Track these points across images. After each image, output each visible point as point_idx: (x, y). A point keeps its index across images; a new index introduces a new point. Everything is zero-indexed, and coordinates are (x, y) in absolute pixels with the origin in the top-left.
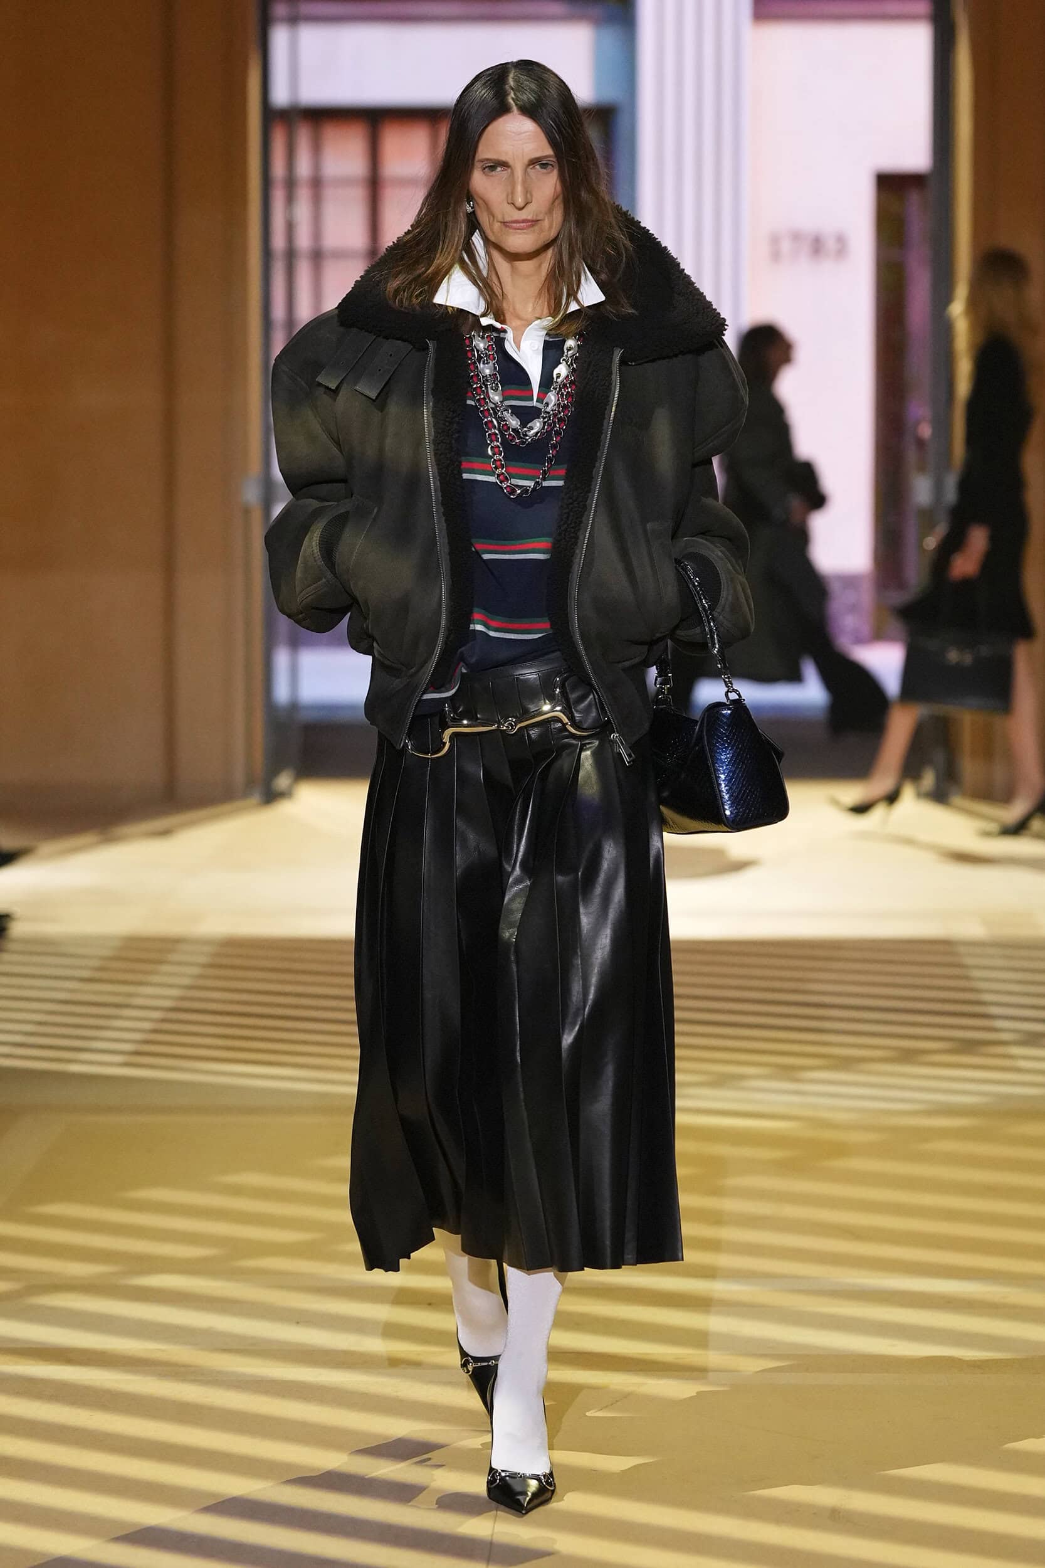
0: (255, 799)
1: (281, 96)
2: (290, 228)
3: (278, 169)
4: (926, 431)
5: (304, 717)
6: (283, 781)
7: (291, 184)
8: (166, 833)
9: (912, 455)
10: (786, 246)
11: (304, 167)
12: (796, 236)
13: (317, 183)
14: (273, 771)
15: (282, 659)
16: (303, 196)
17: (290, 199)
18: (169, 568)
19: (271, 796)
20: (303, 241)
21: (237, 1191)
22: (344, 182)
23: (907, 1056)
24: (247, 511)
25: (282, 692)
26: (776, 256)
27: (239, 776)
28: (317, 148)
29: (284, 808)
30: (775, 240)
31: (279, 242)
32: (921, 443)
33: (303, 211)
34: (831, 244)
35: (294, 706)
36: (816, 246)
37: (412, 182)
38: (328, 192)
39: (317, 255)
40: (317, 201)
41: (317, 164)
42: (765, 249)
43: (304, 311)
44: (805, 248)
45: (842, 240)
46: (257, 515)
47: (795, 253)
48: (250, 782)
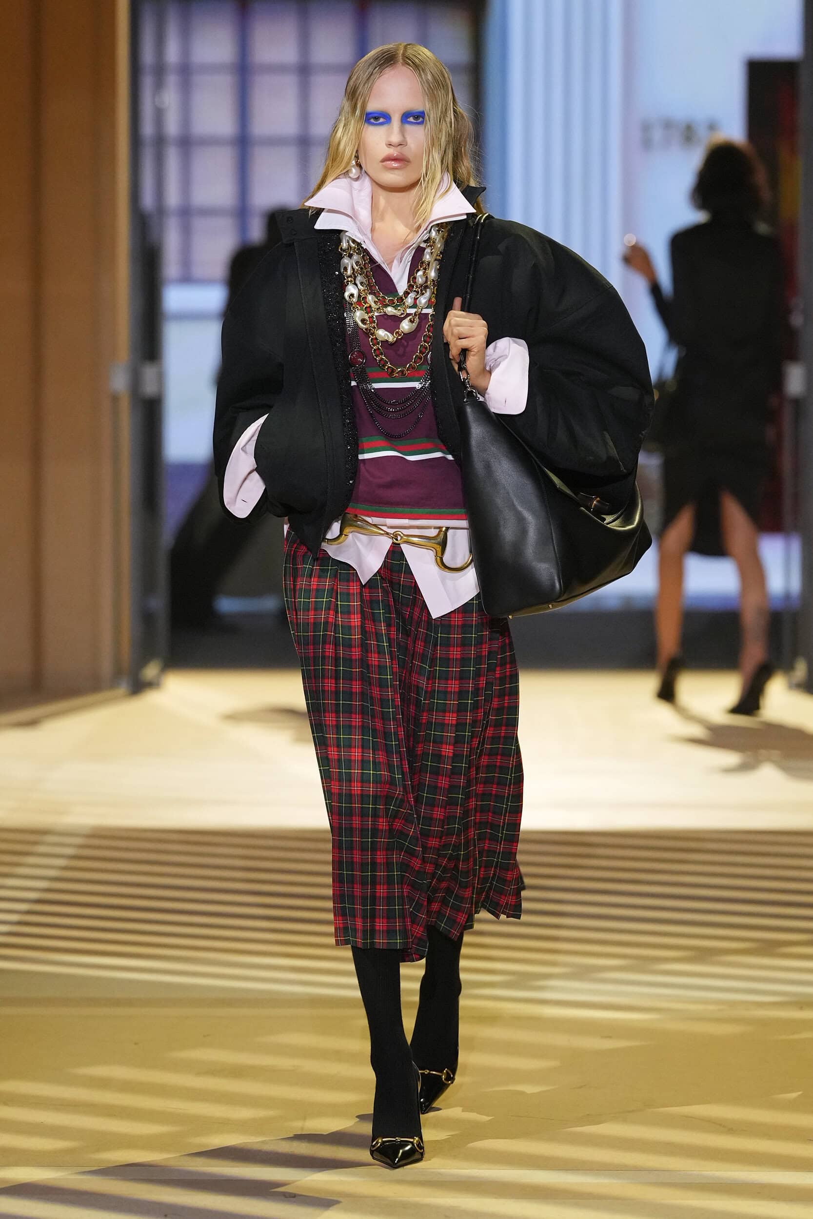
0: (122, 690)
2: (159, 115)
3: (148, 56)
4: (796, 319)
6: (151, 671)
7: (160, 70)
8: (32, 723)
10: (657, 135)
11: (173, 53)
12: (668, 125)
13: (186, 71)
14: (141, 661)
16: (172, 81)
17: (159, 85)
19: (139, 687)
20: (172, 127)
21: (104, 1084)
22: (214, 69)
23: (768, 948)
24: (115, 398)
26: (647, 144)
27: (106, 666)
28: (186, 34)
29: (151, 699)
30: (646, 128)
31: (148, 129)
32: (793, 331)
33: (170, 98)
34: (702, 133)
36: (688, 134)
37: (279, 69)
38: (198, 79)
39: (186, 143)
40: (186, 88)
41: (186, 51)
42: (637, 136)
43: (173, 198)
44: (677, 134)
45: (713, 128)
46: (125, 403)
47: (667, 141)
48: (118, 672)
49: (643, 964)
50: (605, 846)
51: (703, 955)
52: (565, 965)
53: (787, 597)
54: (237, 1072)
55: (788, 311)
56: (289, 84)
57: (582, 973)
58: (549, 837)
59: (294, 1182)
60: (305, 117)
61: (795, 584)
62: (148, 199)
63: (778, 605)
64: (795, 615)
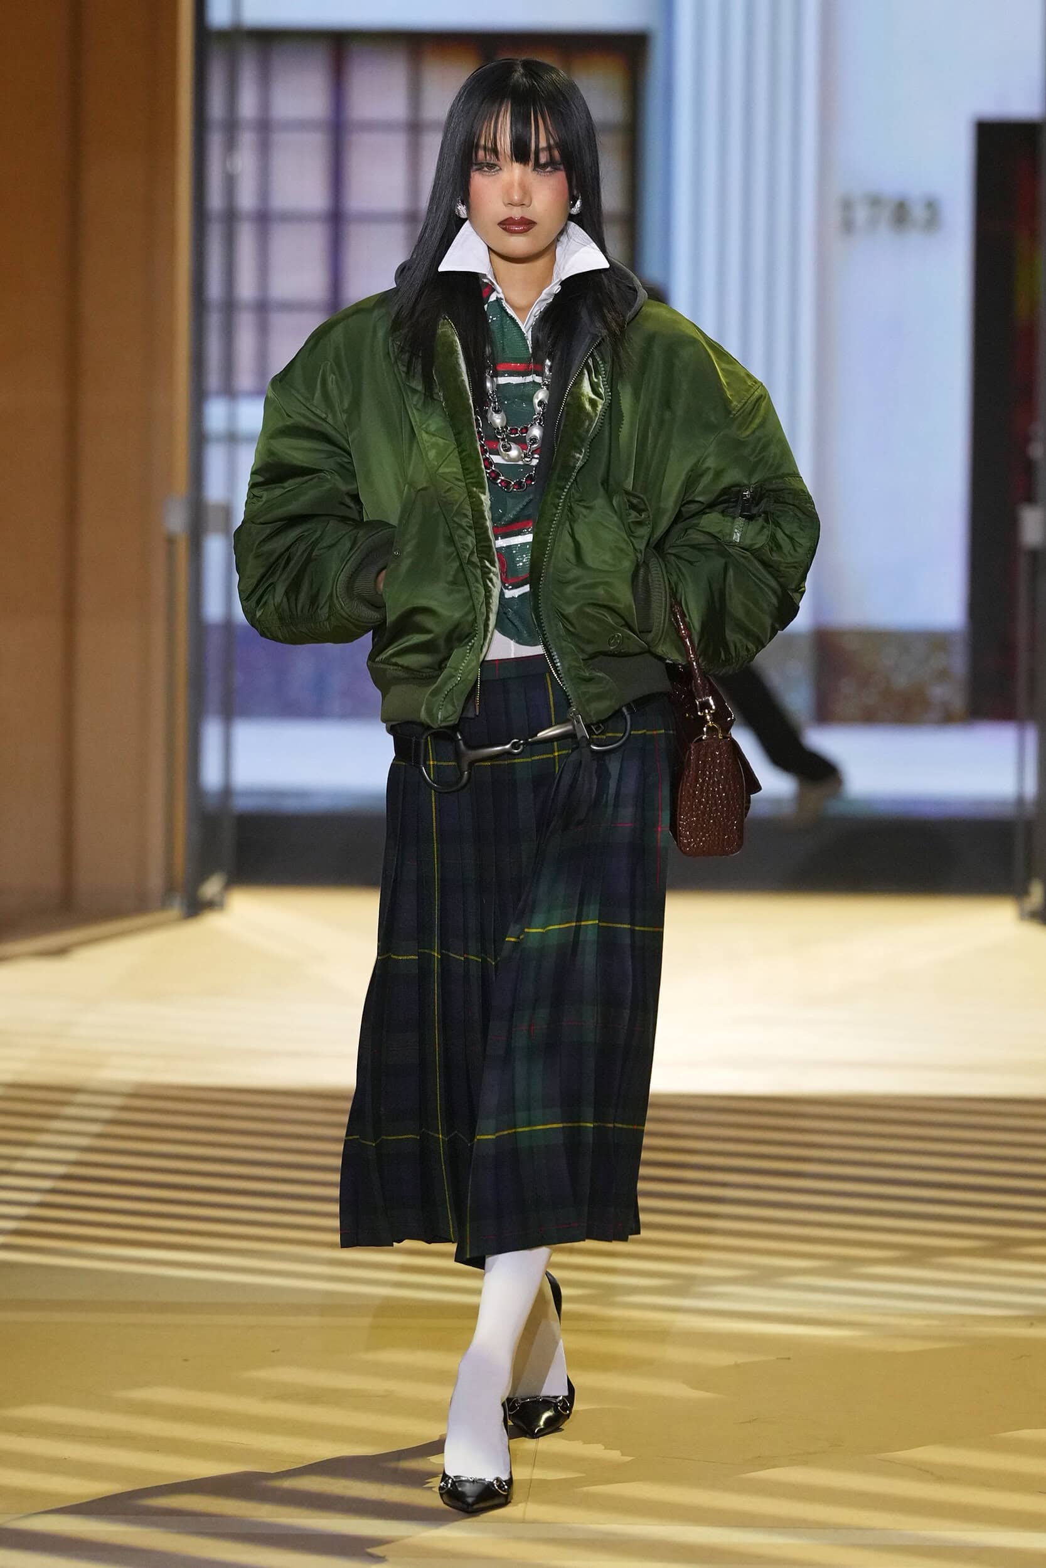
0: (175, 912)
1: (220, 15)
2: (230, 183)
3: (216, 108)
5: (241, 804)
6: (211, 888)
7: (232, 126)
8: (61, 952)
10: (861, 214)
11: (248, 105)
12: (875, 201)
13: (265, 126)
14: (201, 875)
15: (212, 734)
16: (247, 140)
17: (231, 145)
18: (70, 613)
19: (196, 907)
20: (247, 200)
21: (147, 1410)
22: (300, 125)
23: (1001, 1248)
24: (171, 541)
25: (211, 775)
26: (848, 226)
27: (155, 880)
28: (265, 81)
29: (212, 922)
30: (847, 205)
31: (215, 200)
32: (1031, 466)
33: (245, 162)
34: (918, 213)
35: (228, 792)
36: (901, 214)
37: (385, 126)
38: (279, 138)
39: (264, 218)
40: (264, 149)
41: (265, 103)
42: (835, 217)
43: (246, 288)
44: (886, 214)
45: (932, 207)
46: (182, 549)
47: (873, 222)
48: (170, 889)
49: (843, 1267)
51: (919, 1256)
52: (743, 1266)
53: (1020, 801)
54: (315, 1396)
55: (1027, 440)
56: (397, 144)
57: (764, 1277)
58: (704, 1103)
59: (403, 1538)
60: (413, 187)
61: (1031, 788)
62: (215, 289)
63: (1010, 812)
64: (1029, 826)
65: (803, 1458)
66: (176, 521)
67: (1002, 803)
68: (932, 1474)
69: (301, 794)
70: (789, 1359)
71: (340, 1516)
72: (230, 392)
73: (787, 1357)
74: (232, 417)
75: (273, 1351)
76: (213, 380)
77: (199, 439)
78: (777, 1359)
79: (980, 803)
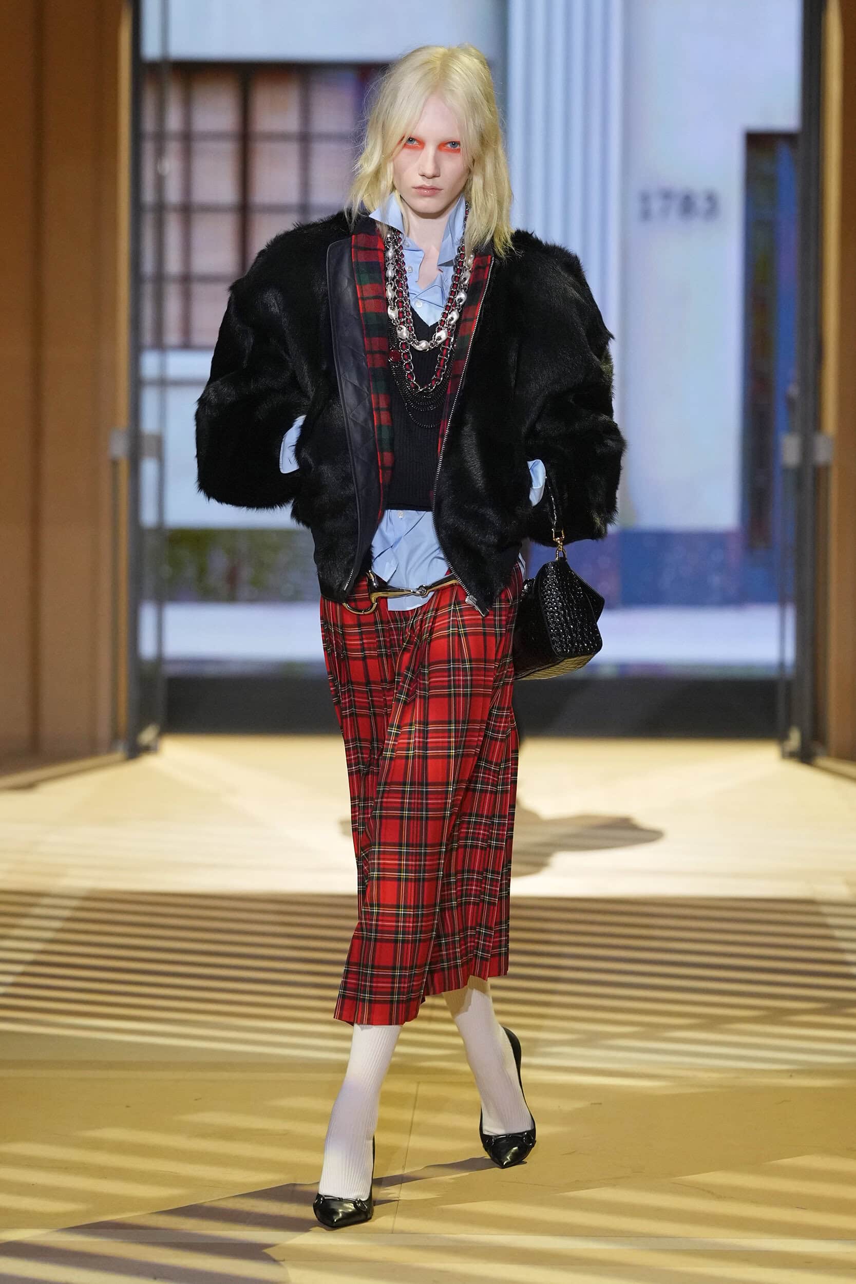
0: (119, 755)
1: (151, 49)
2: (160, 181)
3: (149, 125)
4: (794, 390)
5: (170, 670)
6: (148, 735)
7: (161, 137)
8: (30, 786)
9: (780, 414)
10: (656, 205)
11: (174, 121)
12: (667, 195)
13: (187, 137)
14: (140, 727)
15: (148, 615)
16: (173, 148)
17: (160, 153)
18: (35, 519)
19: (136, 751)
20: (173, 195)
21: (97, 1145)
22: (217, 136)
23: (776, 1017)
24: (115, 463)
25: (148, 648)
26: (646, 215)
27: (104, 731)
28: (187, 103)
29: (148, 762)
30: (645, 198)
31: (149, 196)
32: (790, 403)
33: (171, 165)
34: (701, 204)
35: (160, 660)
36: (687, 205)
37: (283, 137)
38: (199, 146)
39: (187, 210)
40: (187, 155)
41: (187, 119)
42: (635, 207)
43: (173, 265)
44: (675, 207)
45: (712, 199)
46: (124, 468)
47: (665, 212)
48: (115, 737)
49: (652, 1032)
50: (599, 912)
51: (712, 1023)
52: (572, 1031)
53: (782, 665)
54: (229, 1134)
56: (291, 151)
57: (590, 1040)
58: (549, 904)
60: (305, 185)
61: (790, 654)
62: (148, 266)
63: (773, 674)
64: (789, 685)
65: (614, 1181)
66: (119, 447)
67: (768, 667)
68: (713, 1193)
69: (217, 662)
70: (600, 1104)
71: (249, 1228)
72: (160, 346)
73: (599, 1102)
74: (163, 366)
75: (196, 1100)
76: (148, 337)
77: (137, 384)
78: (592, 1104)
79: (749, 667)
